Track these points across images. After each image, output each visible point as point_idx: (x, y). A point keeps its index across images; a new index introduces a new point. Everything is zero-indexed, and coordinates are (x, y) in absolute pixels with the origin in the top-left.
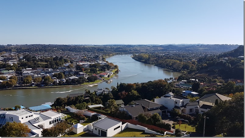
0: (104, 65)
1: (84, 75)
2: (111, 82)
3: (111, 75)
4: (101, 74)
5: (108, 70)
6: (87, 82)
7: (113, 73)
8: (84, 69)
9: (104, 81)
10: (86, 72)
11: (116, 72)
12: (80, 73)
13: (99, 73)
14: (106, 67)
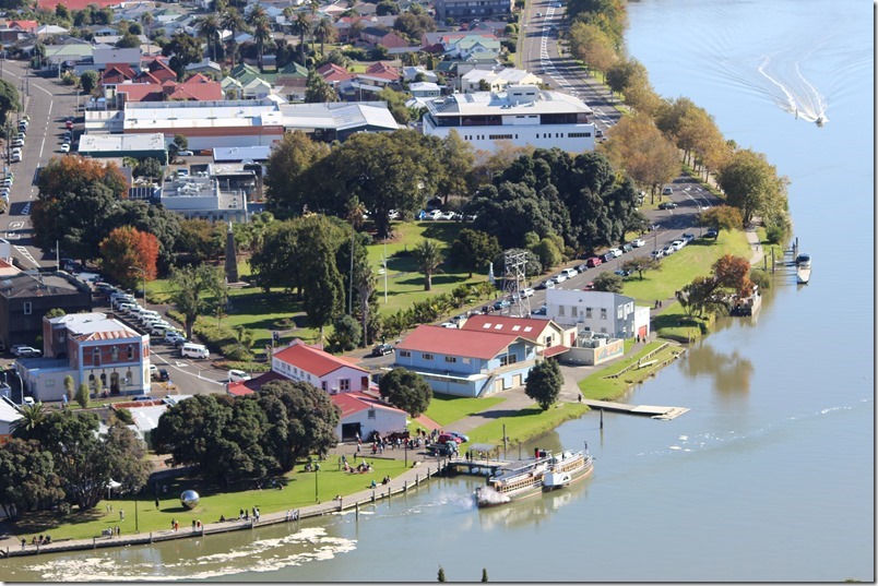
0: (516, 172)
1: (130, 353)
2: (550, 490)
3: (608, 351)
4: (415, 340)
5: (586, 247)
6: (158, 488)
7: (643, 318)
8: (151, 246)
9: (449, 472)
10: (186, 309)
11: (700, 294)
12: (76, 322)
13: (395, 326)
14: (539, 207)
